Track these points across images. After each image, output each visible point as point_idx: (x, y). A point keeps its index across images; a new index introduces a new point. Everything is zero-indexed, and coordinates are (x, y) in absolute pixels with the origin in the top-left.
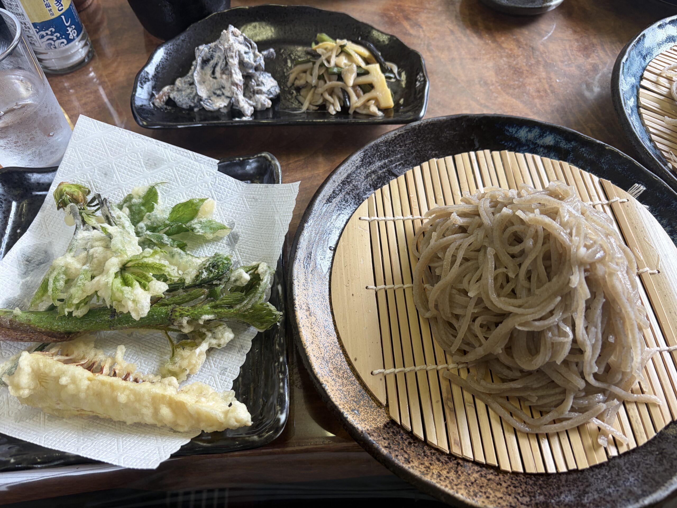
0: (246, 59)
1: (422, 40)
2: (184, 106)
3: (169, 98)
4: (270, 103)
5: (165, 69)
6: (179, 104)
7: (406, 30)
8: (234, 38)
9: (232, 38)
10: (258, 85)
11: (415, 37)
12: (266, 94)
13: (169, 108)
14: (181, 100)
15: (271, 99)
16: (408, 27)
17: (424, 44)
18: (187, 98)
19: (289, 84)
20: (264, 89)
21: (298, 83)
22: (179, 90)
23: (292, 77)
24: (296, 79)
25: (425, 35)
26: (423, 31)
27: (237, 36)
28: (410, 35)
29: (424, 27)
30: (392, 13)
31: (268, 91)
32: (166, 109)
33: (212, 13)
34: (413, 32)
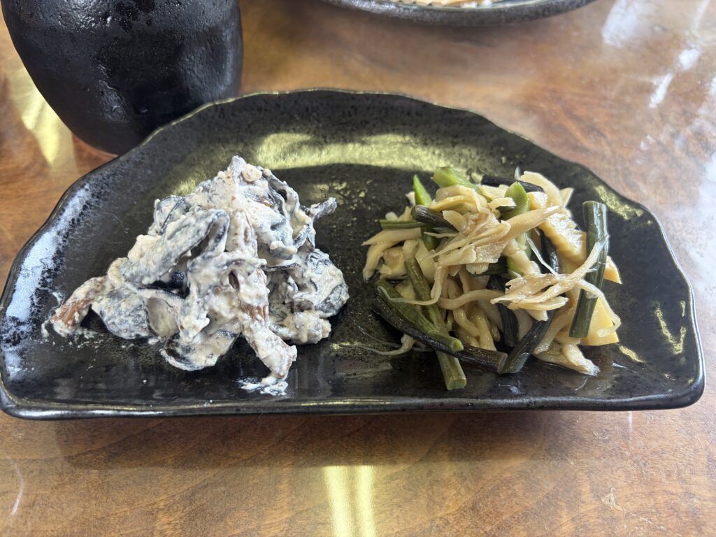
0: (275, 244)
1: (609, 163)
2: (124, 335)
3: (91, 312)
4: (327, 326)
5: (91, 232)
6: (111, 328)
7: (577, 141)
8: (246, 187)
9: (239, 189)
10: (301, 288)
11: (595, 154)
12: (321, 309)
13: (89, 334)
14: (117, 321)
15: (331, 319)
16: (578, 134)
17: (617, 171)
18: (130, 320)
19: (367, 274)
20: (315, 298)
21: (387, 271)
22: (114, 295)
23: (373, 257)
24: (382, 261)
25: (614, 153)
26: (609, 144)
27: (252, 183)
28: (585, 150)
29: (609, 136)
30: (542, 105)
31: (325, 302)
32: (82, 338)
33: (201, 103)
34: (587, 143)
